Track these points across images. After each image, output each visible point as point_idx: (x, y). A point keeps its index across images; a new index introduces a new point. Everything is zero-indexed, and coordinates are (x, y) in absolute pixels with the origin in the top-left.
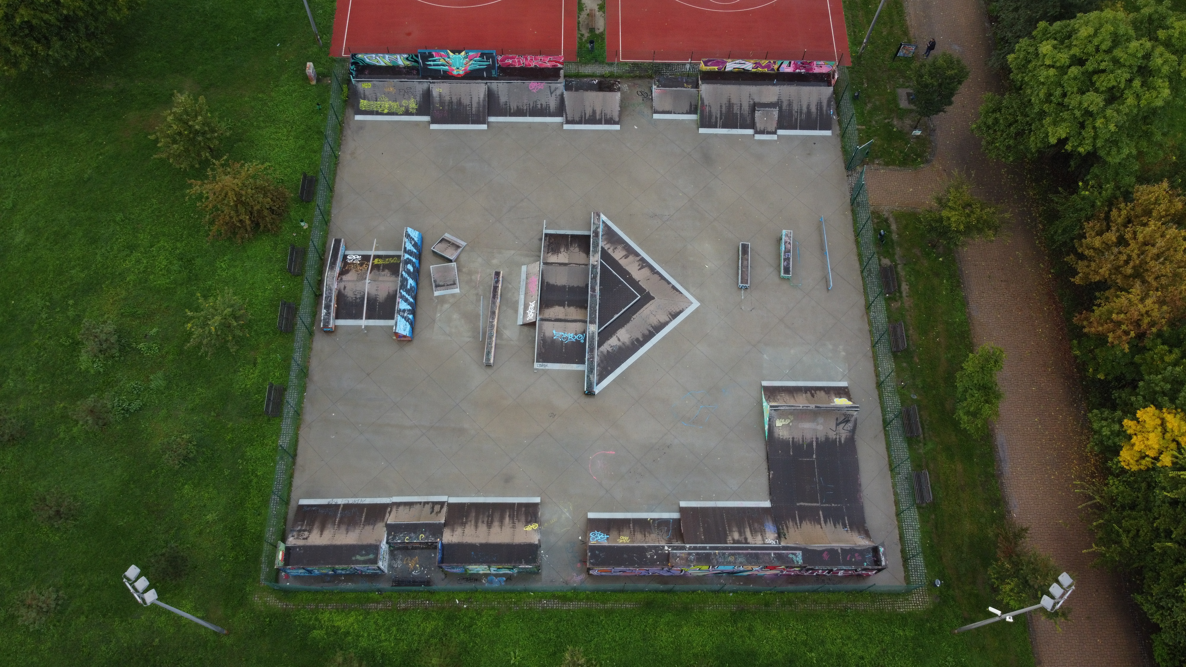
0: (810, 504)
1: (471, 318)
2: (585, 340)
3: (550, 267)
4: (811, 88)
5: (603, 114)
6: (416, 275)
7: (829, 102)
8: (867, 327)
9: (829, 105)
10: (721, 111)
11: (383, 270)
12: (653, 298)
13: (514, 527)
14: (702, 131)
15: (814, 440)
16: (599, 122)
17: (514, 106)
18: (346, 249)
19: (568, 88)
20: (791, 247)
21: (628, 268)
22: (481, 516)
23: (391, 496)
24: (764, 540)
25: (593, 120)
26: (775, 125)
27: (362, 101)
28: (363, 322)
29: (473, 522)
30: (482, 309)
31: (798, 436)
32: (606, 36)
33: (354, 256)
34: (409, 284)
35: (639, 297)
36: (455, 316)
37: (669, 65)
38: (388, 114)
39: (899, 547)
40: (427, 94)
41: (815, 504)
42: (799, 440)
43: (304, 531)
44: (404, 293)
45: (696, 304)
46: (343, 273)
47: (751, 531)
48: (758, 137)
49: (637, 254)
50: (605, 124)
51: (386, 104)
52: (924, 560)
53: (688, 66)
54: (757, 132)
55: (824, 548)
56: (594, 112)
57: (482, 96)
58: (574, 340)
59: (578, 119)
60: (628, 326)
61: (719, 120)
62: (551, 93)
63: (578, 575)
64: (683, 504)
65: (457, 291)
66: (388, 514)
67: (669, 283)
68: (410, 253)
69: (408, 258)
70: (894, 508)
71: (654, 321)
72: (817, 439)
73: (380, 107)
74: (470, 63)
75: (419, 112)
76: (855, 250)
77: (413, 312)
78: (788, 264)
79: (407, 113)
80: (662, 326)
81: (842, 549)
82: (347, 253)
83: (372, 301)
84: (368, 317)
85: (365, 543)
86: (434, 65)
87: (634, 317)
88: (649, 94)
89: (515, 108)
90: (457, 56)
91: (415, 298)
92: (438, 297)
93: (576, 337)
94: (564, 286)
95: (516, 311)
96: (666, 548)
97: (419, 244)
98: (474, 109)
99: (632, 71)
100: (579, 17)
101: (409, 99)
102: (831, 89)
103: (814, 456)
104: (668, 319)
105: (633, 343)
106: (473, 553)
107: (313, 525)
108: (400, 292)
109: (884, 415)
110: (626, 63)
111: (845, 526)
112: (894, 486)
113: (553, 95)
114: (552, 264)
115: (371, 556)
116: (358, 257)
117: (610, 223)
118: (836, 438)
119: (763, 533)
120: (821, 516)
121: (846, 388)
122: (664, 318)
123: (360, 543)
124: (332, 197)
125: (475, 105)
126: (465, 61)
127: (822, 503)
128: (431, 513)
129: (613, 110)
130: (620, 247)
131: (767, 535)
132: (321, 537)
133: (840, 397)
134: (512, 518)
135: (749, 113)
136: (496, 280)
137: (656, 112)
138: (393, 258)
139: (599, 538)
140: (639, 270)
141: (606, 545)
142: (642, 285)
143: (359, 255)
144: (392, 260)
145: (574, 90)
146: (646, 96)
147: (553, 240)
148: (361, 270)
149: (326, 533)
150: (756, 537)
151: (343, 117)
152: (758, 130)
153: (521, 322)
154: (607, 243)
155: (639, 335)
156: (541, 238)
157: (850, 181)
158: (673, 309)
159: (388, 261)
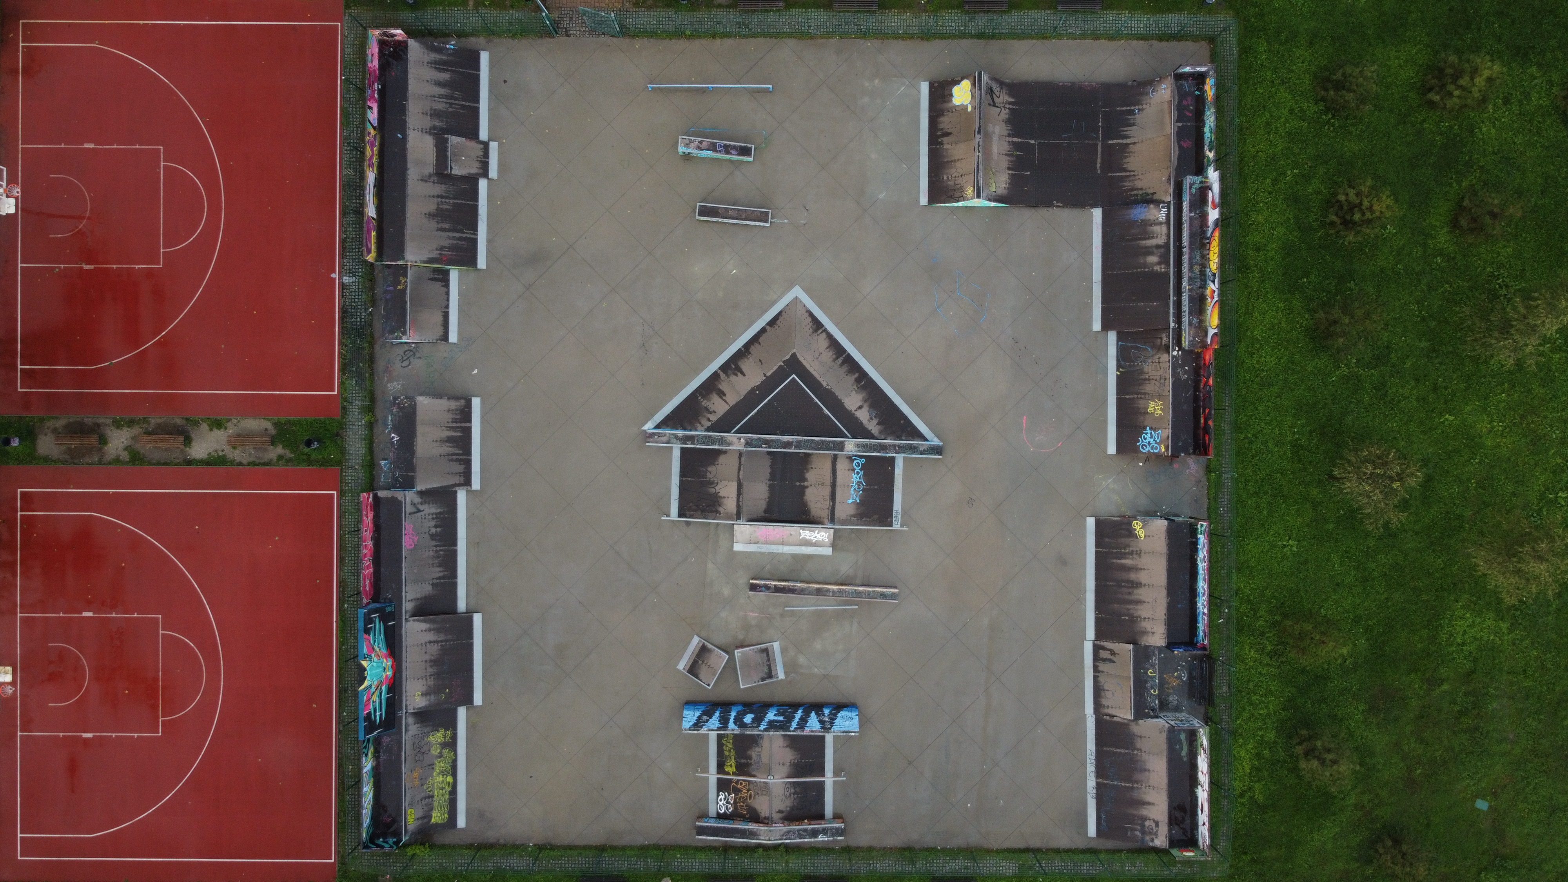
0: (1099, 156)
1: (821, 622)
2: (861, 457)
3: (745, 510)
4: (410, 76)
5: (454, 425)
6: (759, 708)
7: (433, 49)
8: (834, 41)
9: (439, 50)
10: (449, 230)
11: (750, 758)
12: (794, 355)
13: (1139, 553)
14: (482, 263)
15: (1011, 139)
16: (468, 432)
17: (437, 572)
18: (704, 815)
19: (408, 484)
20: (706, 141)
21: (743, 392)
22: (1119, 596)
23: (1084, 717)
24: (1161, 223)
25: (463, 442)
26: (472, 144)
27: (433, 820)
28: (829, 779)
29: (1129, 607)
30: (806, 606)
31: (1004, 162)
32: (283, 419)
33: (720, 803)
34: (776, 718)
35: (794, 376)
36: (818, 645)
37: (344, 312)
38: (454, 775)
39: (1155, 42)
40: (422, 716)
41: (1099, 148)
42: (1011, 161)
43: (1143, 826)
44: (794, 725)
45: (797, 292)
46: (755, 817)
47: (1145, 239)
48: (493, 173)
49: (715, 376)
50: (470, 421)
51: (438, 780)
52: (1171, 12)
53: (346, 280)
54: (485, 174)
55: (1176, 144)
56: (449, 440)
57: (424, 626)
58: (861, 473)
59: (463, 467)
60: (840, 394)
61: (464, 235)
62: (419, 511)
63: (1189, 468)
64: (1097, 326)
65: (776, 645)
66: (1115, 719)
67: (763, 331)
68: (724, 721)
69: (735, 723)
70: (1102, 41)
71: (828, 356)
72: (1009, 135)
73: (442, 789)
74: (377, 649)
75: (451, 724)
76: (704, 42)
77: (817, 707)
78: (734, 147)
79: (452, 744)
80: (834, 344)
81: (1177, 122)
82: (712, 812)
83: (798, 769)
84: (821, 771)
85: (1164, 747)
86: (381, 710)
87: (824, 384)
88: (406, 347)
89: (441, 569)
90: (368, 673)
91: (795, 706)
92: (786, 673)
93: (857, 469)
94: (771, 487)
95: (809, 557)
96: (1175, 353)
97: (703, 708)
98: (449, 637)
99: (360, 376)
100: (240, 464)
101: (429, 745)
102: (411, 43)
103: (1033, 142)
104: (824, 335)
105: (863, 388)
106: (1179, 606)
107: (1134, 816)
108: (794, 731)
109: (972, 37)
110: (342, 384)
111: (1132, 112)
112: (1072, 36)
113: (421, 507)
114: (738, 507)
115: (1183, 736)
116: (722, 796)
117: (659, 417)
118: (1009, 108)
119: (1147, 223)
120: (1114, 141)
121: (931, 86)
122: (822, 342)
123: (1165, 753)
124: (614, 848)
125: (442, 637)
126: (375, 659)
127: (1098, 139)
128: (1114, 662)
129: (446, 409)
130: (704, 403)
131: (1148, 217)
132: (1153, 804)
133: (951, 95)
134: (1123, 556)
135: (453, 185)
136: (763, 589)
137: (445, 337)
138: (724, 745)
139: (1152, 440)
140: (744, 375)
141: (1168, 432)
142: (772, 371)
143: (718, 795)
144: (727, 746)
145: (413, 474)
146: (412, 353)
147: (691, 504)
148: (748, 790)
149: (1148, 798)
150: (1153, 233)
151: (460, 846)
152: (481, 171)
153: (828, 551)
154: (700, 423)
155: (851, 379)
156: (688, 523)
157: (578, 33)
158: (809, 327)
159: (729, 751)
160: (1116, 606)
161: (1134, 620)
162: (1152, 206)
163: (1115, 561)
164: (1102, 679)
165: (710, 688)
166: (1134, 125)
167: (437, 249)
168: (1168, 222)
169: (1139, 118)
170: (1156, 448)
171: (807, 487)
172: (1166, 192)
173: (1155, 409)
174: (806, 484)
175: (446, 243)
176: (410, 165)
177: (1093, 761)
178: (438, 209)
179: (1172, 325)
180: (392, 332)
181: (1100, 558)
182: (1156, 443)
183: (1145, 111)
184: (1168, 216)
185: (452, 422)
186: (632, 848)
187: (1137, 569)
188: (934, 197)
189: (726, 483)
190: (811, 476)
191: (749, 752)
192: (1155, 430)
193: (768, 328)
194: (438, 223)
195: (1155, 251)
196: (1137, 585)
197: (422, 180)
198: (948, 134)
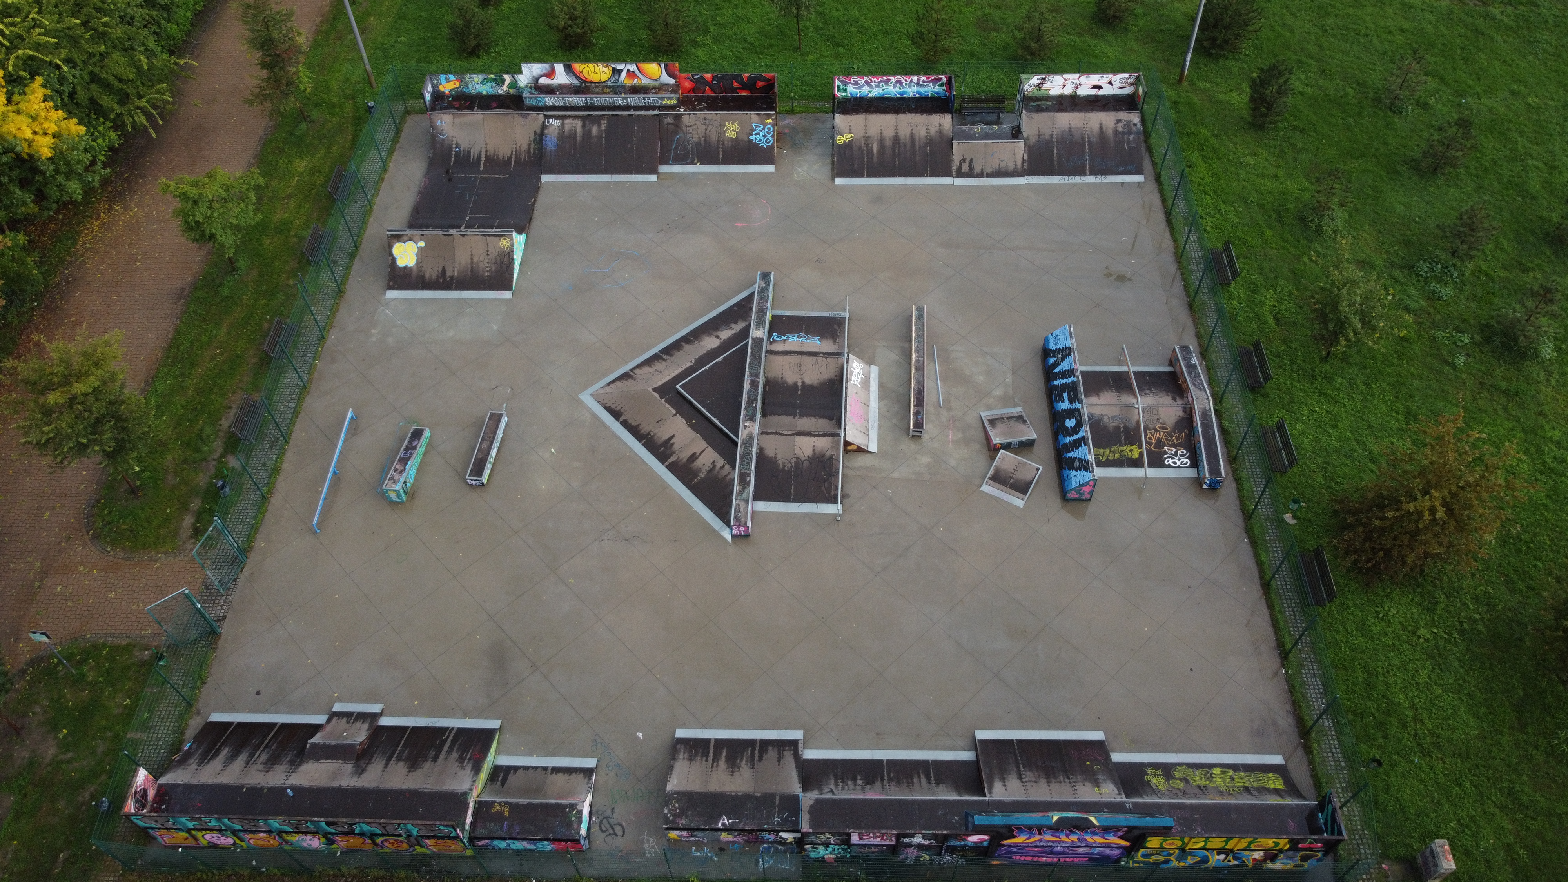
0: (494, 176)
1: (953, 376)
3: (827, 431)
4: (209, 782)
5: (711, 755)
10: (439, 753)
11: (1117, 428)
12: (655, 390)
13: (867, 139)
14: (494, 724)
16: (720, 743)
18: (1198, 482)
19: (791, 803)
20: (396, 465)
21: (692, 434)
22: (908, 154)
23: (1028, 185)
24: (563, 124)
25: (736, 750)
26: (327, 729)
27: (1280, 786)
28: (1130, 368)
29: (917, 146)
30: (937, 385)
33: (1178, 463)
34: (1066, 400)
35: (678, 388)
36: (980, 379)
38: (1209, 766)
40: (1130, 789)
41: (486, 176)
43: (1123, 133)
45: (586, 398)
47: (575, 137)
48: (374, 710)
49: (673, 468)
50: (707, 741)
51: (1219, 780)
54: (374, 716)
55: (493, 112)
56: (732, 761)
58: (787, 335)
59: (770, 748)
60: (702, 353)
64: (653, 179)
65: (984, 413)
66: (1025, 156)
67: (625, 424)
70: (386, 176)
73: (1232, 779)
75: (1139, 769)
76: (280, 479)
77: (1049, 371)
78: (410, 443)
80: (648, 362)
81: (473, 111)
82: (1191, 473)
83: (1124, 388)
84: (1123, 374)
85: (1045, 115)
87: (689, 364)
89: (915, 773)
91: (1050, 387)
92: (1015, 405)
93: (783, 337)
94: (803, 416)
95: (881, 386)
96: (682, 110)
97: (1067, 474)
101: (1170, 788)
104: (637, 371)
105: (697, 338)
107: (1115, 140)
111: (458, 153)
114: (824, 435)
116: (1171, 462)
117: (717, 524)
120: (482, 166)
121: (391, 289)
122: (643, 371)
123: (1051, 114)
127: (476, 177)
128: (971, 160)
129: (687, 763)
130: (702, 475)
131: (556, 134)
132: (1101, 124)
133: (405, 268)
134: (870, 150)
135: (378, 747)
136: (919, 417)
137: (588, 772)
138: (1107, 459)
139: (761, 134)
140: (673, 436)
141: (753, 115)
142: (671, 408)
143: (1169, 466)
144: (1108, 456)
145: (777, 798)
146: (605, 821)
147: (823, 488)
148: (1156, 431)
149: (1096, 127)
150: (570, 131)
151: (1311, 763)
152: (369, 720)
153: (874, 370)
154: (726, 476)
155: (687, 347)
156: (843, 497)
157: (224, 607)
158: (625, 382)
159: (1114, 452)
160: (918, 158)
161: (929, 141)
162: (546, 132)
163: (875, 160)
164: (989, 170)
165: (1041, 468)
166: (469, 152)
167: (462, 763)
168: (562, 118)
169: (464, 146)
170: (769, 129)
171: (803, 383)
172: (536, 120)
173: (733, 130)
174: (800, 384)
175: (455, 755)
176: (335, 784)
177: (1070, 177)
178: (406, 760)
179: (656, 112)
180: (569, 824)
181: (873, 173)
182: (764, 129)
183: (459, 142)
184: (557, 117)
185: (707, 756)
186: (1256, 555)
187: (881, 140)
188: (507, 286)
189: (797, 449)
190: (791, 378)
191: (1111, 429)
192: (752, 130)
193: (621, 419)
194: (426, 760)
195: (587, 128)
196: (896, 139)
197: (361, 774)
198: (444, 271)
